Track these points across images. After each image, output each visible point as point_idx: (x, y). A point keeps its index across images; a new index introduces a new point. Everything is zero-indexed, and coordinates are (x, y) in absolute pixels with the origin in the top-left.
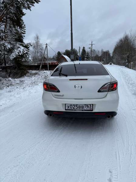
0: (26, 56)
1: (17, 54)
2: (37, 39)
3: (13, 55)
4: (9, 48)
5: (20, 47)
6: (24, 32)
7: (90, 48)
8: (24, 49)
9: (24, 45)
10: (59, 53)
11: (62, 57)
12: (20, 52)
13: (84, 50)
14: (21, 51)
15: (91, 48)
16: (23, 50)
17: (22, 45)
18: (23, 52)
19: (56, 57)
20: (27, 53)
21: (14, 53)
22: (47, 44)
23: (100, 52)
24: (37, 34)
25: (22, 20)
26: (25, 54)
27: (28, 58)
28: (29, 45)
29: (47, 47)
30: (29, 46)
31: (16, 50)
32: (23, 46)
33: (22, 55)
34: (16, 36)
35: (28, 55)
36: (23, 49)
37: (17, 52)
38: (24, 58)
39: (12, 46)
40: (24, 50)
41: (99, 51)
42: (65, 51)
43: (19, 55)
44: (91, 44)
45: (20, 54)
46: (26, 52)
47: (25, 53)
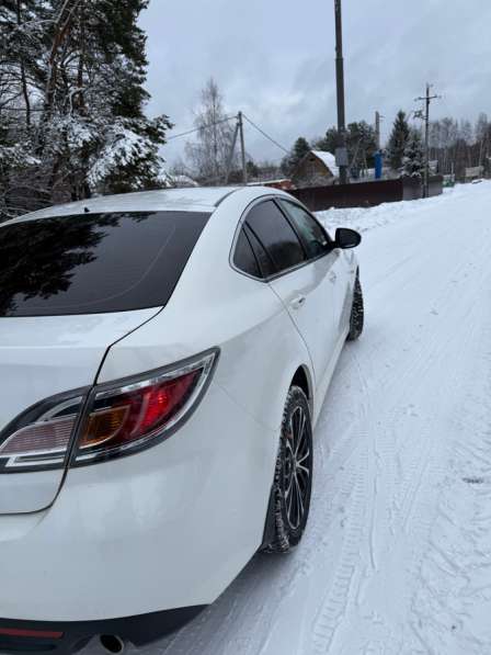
0: (148, 167)
1: (112, 161)
2: (211, 97)
3: (100, 169)
4: (84, 142)
5: (124, 137)
6: (140, 76)
7: (419, 114)
8: (140, 141)
9: (143, 126)
10: (302, 146)
11: (312, 160)
12: (124, 154)
13: (401, 126)
14: (128, 149)
15: (424, 113)
16: (136, 145)
17: (136, 126)
18: (134, 154)
19: (292, 160)
20: (149, 157)
21: (102, 160)
22: (240, 114)
23: (473, 126)
24: (212, 81)
25: (140, 31)
26: (143, 160)
27: (155, 175)
28: (162, 124)
29: (240, 125)
30: (162, 128)
31: (109, 149)
32: (138, 131)
33: (129, 164)
34: (111, 93)
35: (155, 163)
36: (135, 142)
37: (112, 155)
38: (139, 174)
39: (96, 134)
40: (140, 145)
41: (468, 125)
42: (324, 136)
43: (121, 167)
44: (425, 96)
45: (124, 163)
46: (146, 151)
47: (142, 155)
